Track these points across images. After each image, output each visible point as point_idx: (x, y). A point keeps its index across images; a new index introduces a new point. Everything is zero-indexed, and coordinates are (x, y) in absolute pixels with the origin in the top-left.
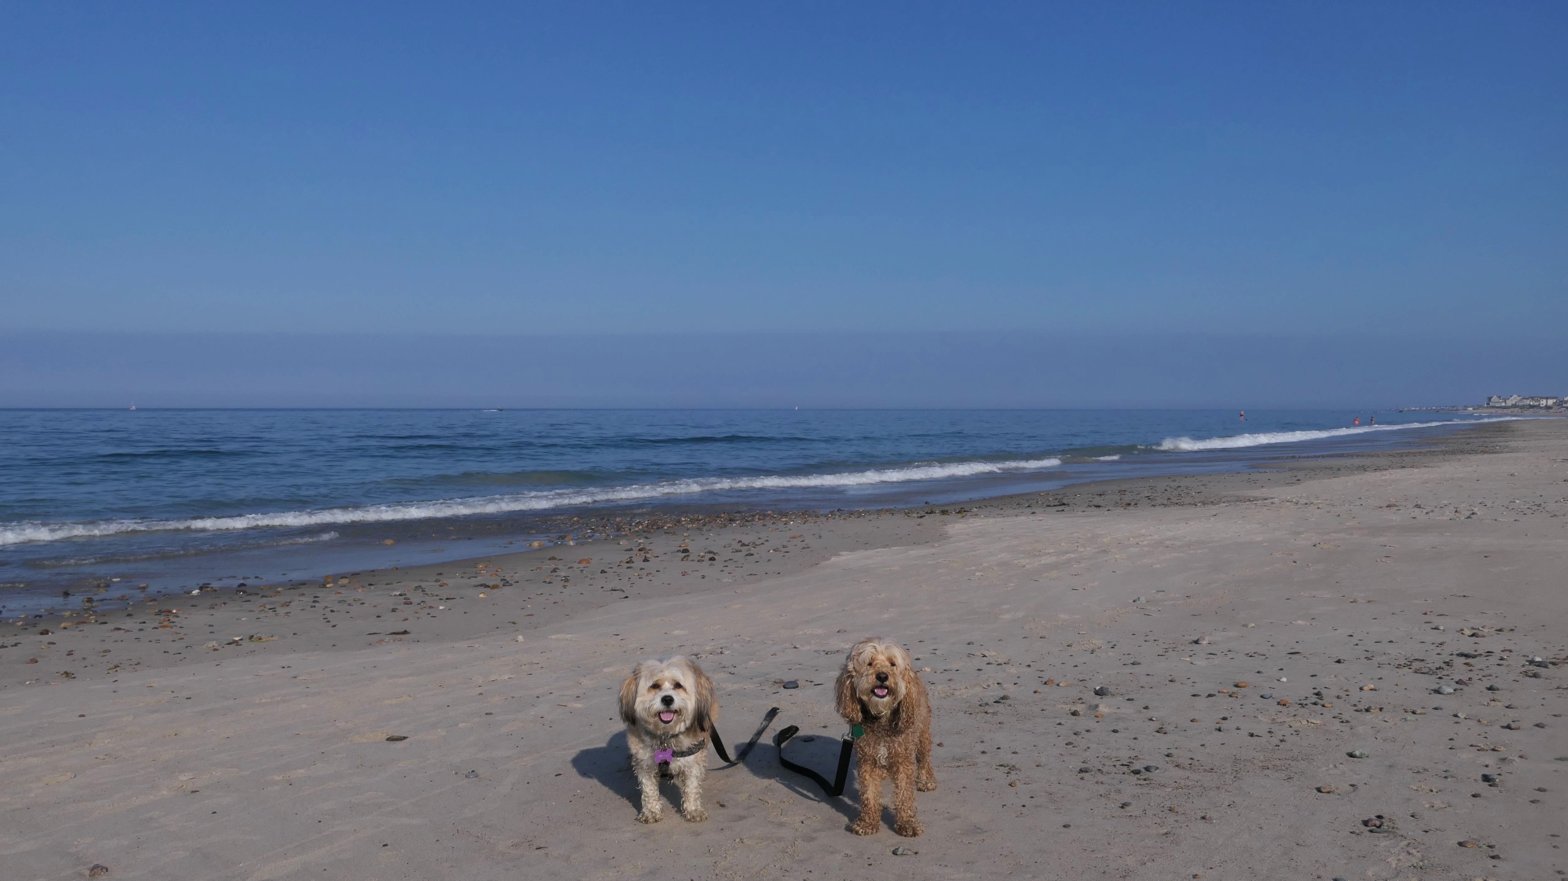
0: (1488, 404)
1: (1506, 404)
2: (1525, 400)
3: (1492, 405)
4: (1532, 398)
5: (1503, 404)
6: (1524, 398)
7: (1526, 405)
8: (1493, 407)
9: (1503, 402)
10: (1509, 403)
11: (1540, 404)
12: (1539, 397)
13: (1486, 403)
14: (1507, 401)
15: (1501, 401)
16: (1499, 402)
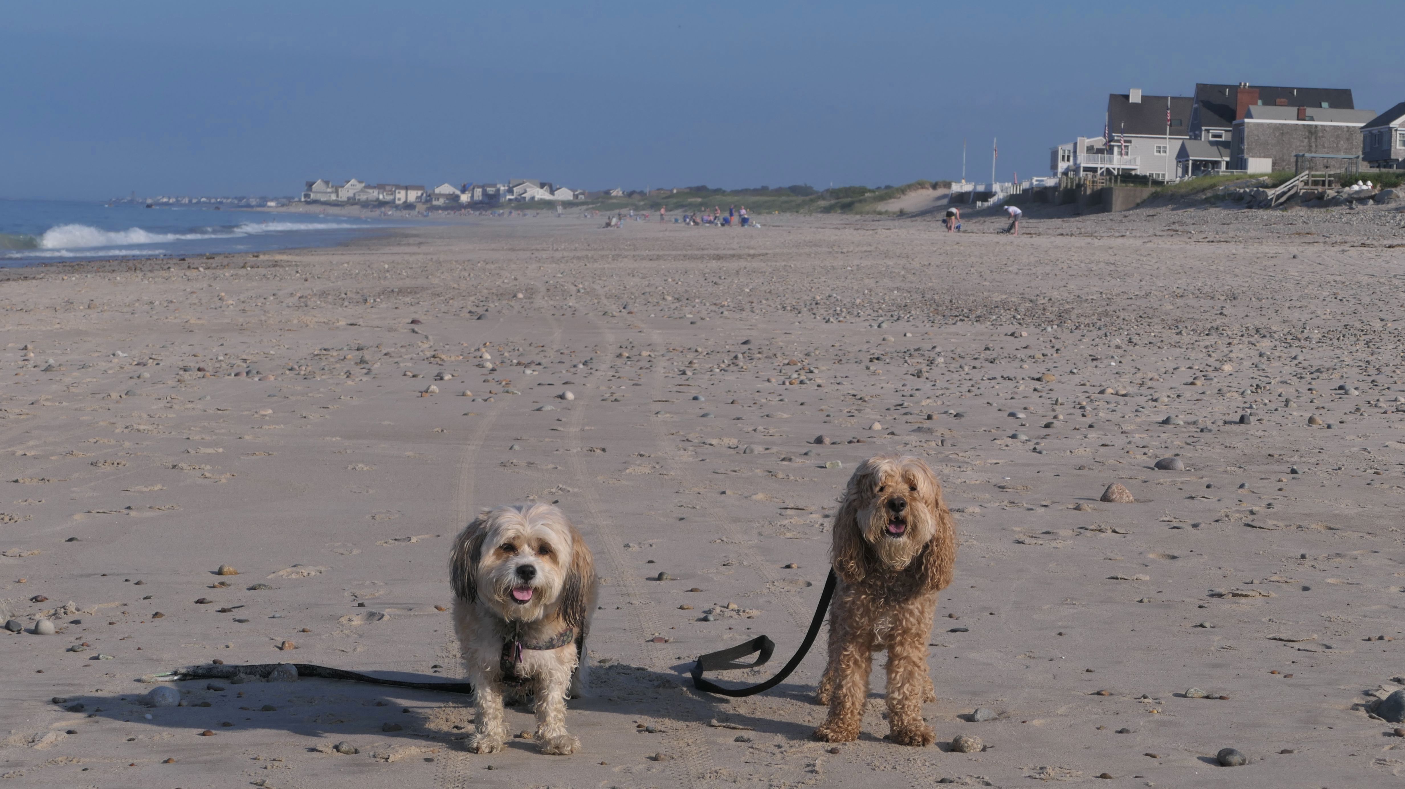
0: (307, 196)
1: (337, 196)
2: (371, 191)
3: (315, 198)
4: (381, 187)
5: (333, 197)
6: (368, 187)
7: (372, 201)
8: (315, 202)
9: (332, 192)
10: (345, 194)
11: (395, 199)
12: (393, 185)
13: (303, 194)
14: (340, 190)
15: (329, 190)
16: (326, 193)
